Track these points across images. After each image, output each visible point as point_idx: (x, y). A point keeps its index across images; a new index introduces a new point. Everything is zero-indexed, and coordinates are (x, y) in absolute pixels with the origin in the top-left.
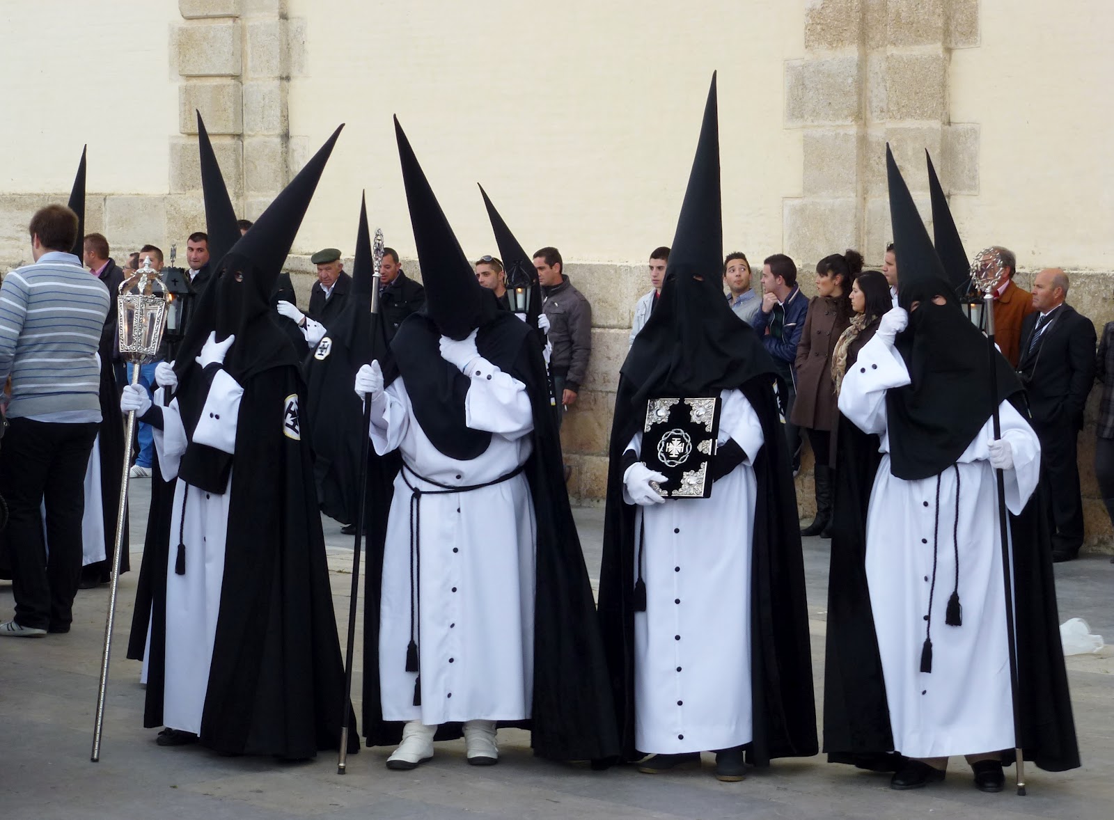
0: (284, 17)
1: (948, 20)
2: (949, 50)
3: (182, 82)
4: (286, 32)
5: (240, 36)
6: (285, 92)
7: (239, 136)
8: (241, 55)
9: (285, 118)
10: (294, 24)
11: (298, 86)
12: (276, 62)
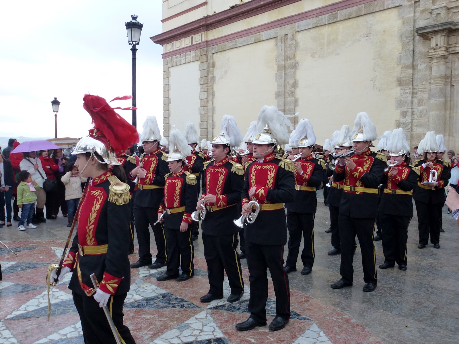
0: (213, 121)
1: (295, 121)
2: (295, 125)
3: (200, 129)
4: (213, 123)
5: (207, 124)
6: (213, 130)
7: (207, 136)
8: (207, 126)
9: (213, 133)
10: (214, 122)
11: (214, 130)
12: (212, 127)
